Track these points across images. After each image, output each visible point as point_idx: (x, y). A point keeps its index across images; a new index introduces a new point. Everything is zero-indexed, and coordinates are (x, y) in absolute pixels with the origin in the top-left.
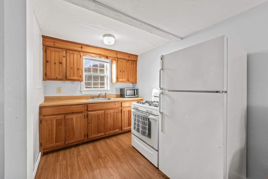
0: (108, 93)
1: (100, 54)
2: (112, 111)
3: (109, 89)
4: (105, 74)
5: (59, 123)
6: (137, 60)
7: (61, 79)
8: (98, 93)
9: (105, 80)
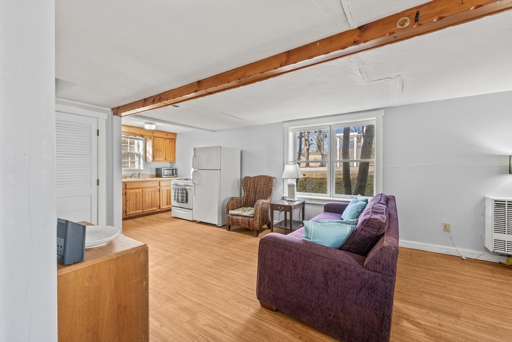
2: (150, 190)
3: (142, 168)
4: (136, 151)
6: (176, 138)
8: (130, 173)
9: (137, 159)
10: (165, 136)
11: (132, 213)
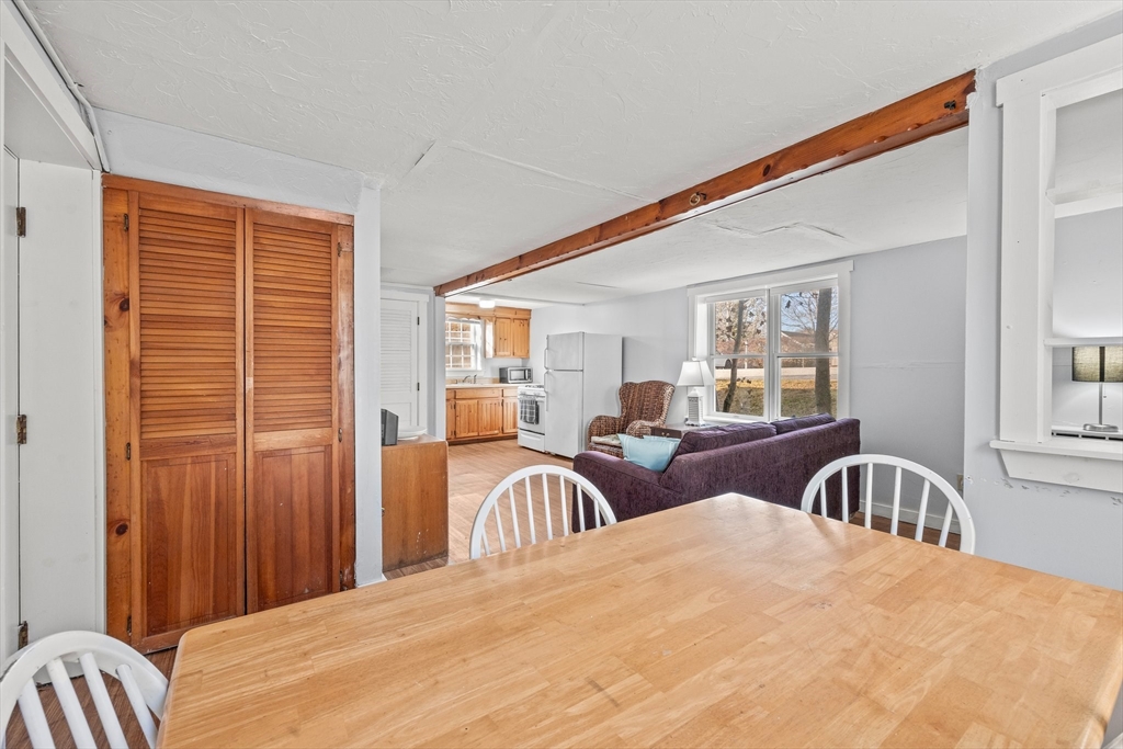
2: (487, 402)
3: (479, 369)
4: (473, 342)
6: (531, 319)
8: (463, 376)
9: (472, 352)
10: (512, 316)
11: (463, 435)
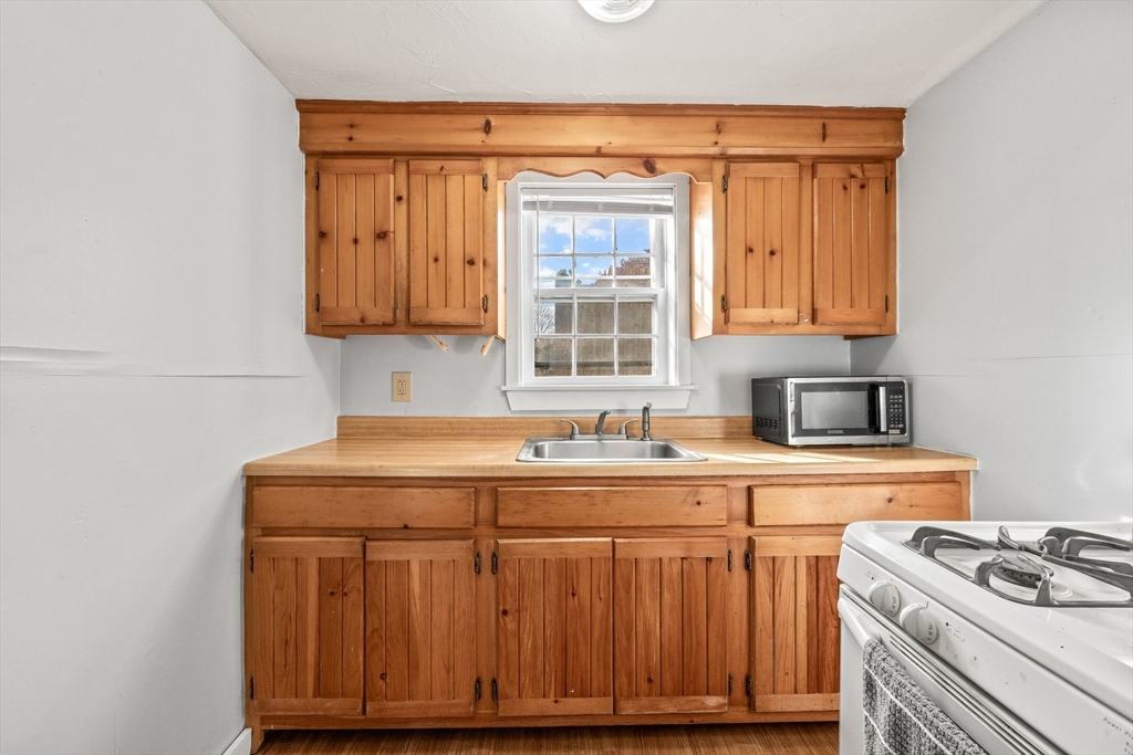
0: (659, 405)
1: (599, 153)
2: (667, 549)
3: (673, 381)
4: (655, 287)
5: (333, 583)
6: (900, 150)
7: (384, 325)
10: (807, 148)
